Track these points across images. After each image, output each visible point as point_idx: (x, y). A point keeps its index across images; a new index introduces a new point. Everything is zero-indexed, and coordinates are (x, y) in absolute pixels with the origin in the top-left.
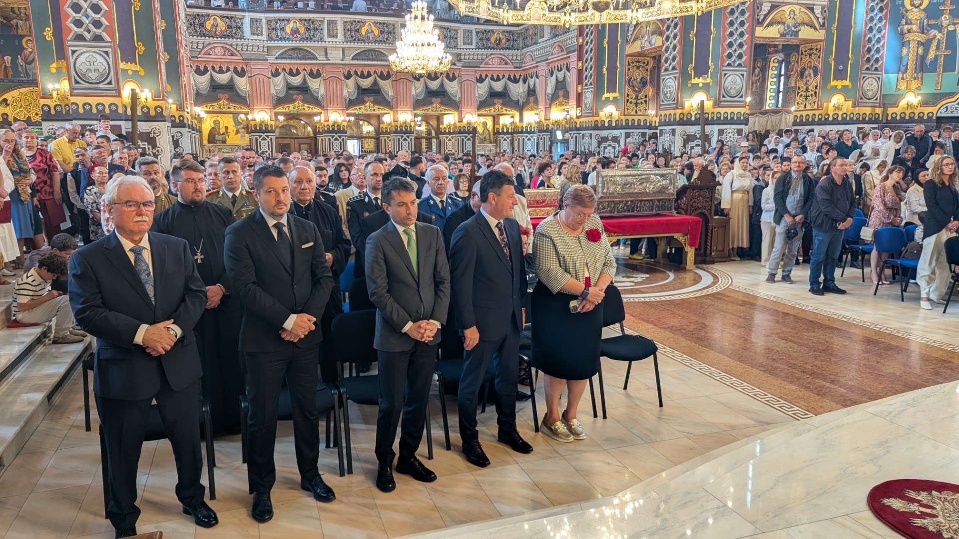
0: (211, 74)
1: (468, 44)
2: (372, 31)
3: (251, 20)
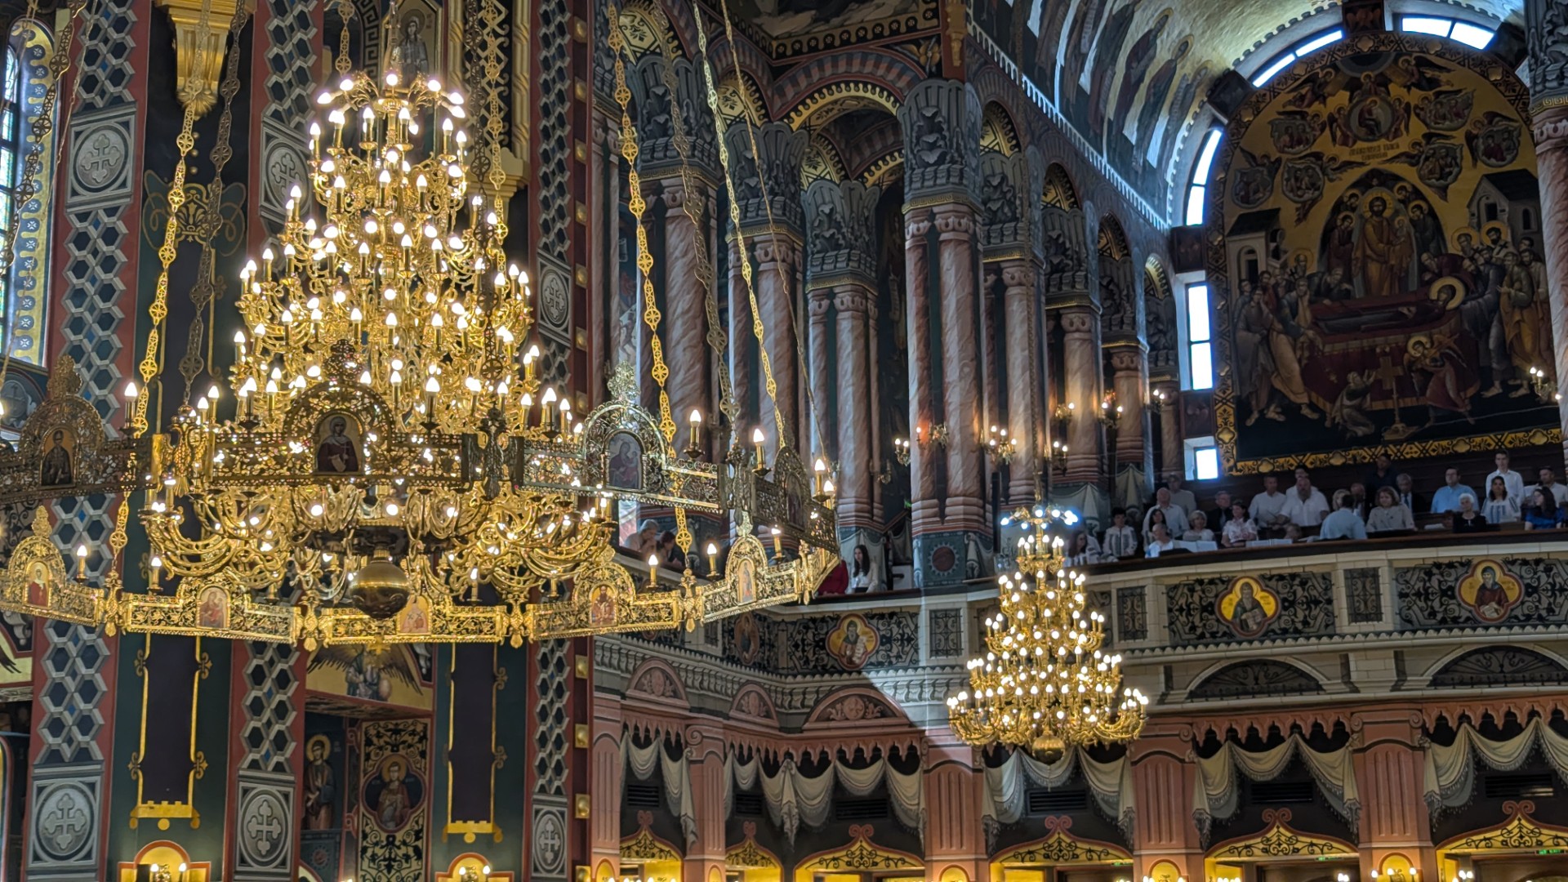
0: (836, 772)
2: (1256, 605)
3: (935, 615)
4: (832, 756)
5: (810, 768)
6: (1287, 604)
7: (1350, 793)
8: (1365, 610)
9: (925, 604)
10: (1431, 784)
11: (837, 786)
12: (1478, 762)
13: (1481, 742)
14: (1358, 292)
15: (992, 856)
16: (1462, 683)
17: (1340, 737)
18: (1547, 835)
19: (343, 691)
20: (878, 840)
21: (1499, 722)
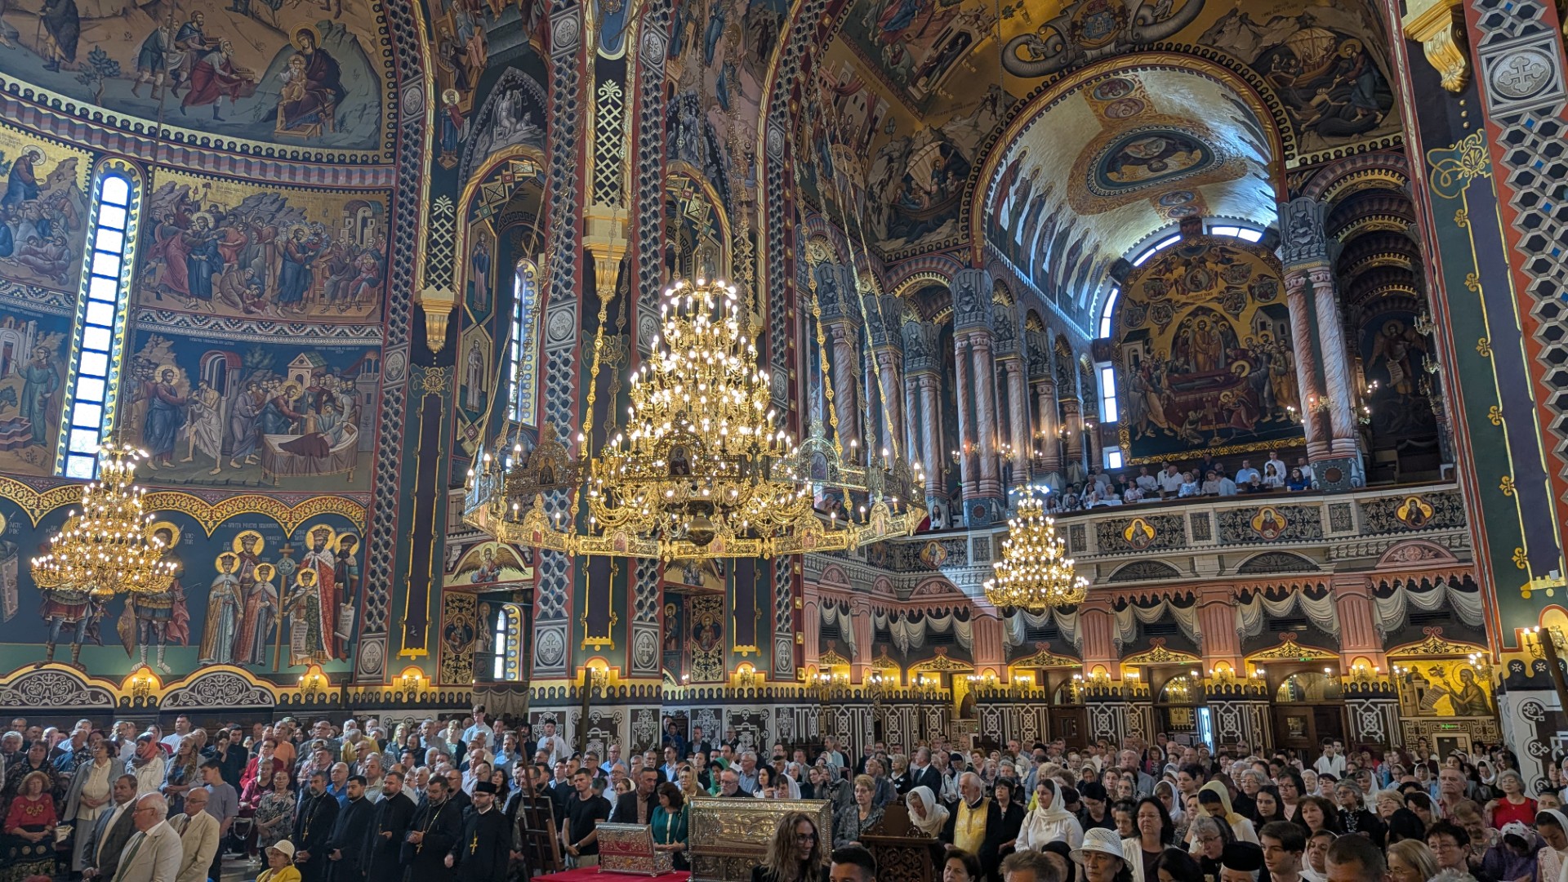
0: (927, 620)
1: (1343, 529)
2: (1144, 532)
3: (975, 540)
4: (925, 612)
5: (913, 619)
6: (1159, 532)
7: (1197, 629)
8: (1202, 534)
9: (971, 535)
10: (1240, 624)
11: (928, 626)
12: (1265, 612)
13: (1266, 602)
14: (1193, 369)
15: (1009, 663)
16: (1255, 572)
17: (1190, 601)
18: (1304, 651)
19: (681, 581)
20: (949, 655)
21: (1276, 591)
